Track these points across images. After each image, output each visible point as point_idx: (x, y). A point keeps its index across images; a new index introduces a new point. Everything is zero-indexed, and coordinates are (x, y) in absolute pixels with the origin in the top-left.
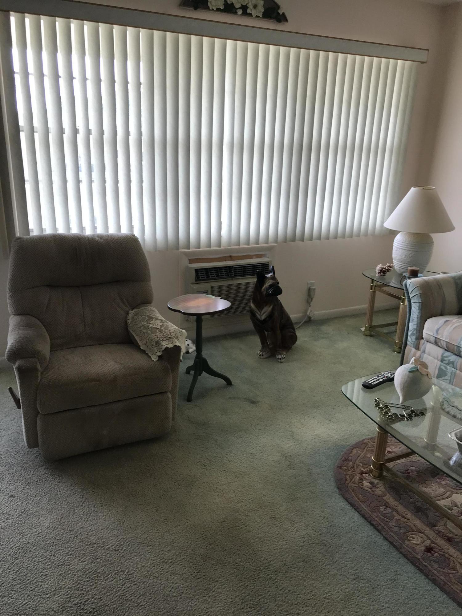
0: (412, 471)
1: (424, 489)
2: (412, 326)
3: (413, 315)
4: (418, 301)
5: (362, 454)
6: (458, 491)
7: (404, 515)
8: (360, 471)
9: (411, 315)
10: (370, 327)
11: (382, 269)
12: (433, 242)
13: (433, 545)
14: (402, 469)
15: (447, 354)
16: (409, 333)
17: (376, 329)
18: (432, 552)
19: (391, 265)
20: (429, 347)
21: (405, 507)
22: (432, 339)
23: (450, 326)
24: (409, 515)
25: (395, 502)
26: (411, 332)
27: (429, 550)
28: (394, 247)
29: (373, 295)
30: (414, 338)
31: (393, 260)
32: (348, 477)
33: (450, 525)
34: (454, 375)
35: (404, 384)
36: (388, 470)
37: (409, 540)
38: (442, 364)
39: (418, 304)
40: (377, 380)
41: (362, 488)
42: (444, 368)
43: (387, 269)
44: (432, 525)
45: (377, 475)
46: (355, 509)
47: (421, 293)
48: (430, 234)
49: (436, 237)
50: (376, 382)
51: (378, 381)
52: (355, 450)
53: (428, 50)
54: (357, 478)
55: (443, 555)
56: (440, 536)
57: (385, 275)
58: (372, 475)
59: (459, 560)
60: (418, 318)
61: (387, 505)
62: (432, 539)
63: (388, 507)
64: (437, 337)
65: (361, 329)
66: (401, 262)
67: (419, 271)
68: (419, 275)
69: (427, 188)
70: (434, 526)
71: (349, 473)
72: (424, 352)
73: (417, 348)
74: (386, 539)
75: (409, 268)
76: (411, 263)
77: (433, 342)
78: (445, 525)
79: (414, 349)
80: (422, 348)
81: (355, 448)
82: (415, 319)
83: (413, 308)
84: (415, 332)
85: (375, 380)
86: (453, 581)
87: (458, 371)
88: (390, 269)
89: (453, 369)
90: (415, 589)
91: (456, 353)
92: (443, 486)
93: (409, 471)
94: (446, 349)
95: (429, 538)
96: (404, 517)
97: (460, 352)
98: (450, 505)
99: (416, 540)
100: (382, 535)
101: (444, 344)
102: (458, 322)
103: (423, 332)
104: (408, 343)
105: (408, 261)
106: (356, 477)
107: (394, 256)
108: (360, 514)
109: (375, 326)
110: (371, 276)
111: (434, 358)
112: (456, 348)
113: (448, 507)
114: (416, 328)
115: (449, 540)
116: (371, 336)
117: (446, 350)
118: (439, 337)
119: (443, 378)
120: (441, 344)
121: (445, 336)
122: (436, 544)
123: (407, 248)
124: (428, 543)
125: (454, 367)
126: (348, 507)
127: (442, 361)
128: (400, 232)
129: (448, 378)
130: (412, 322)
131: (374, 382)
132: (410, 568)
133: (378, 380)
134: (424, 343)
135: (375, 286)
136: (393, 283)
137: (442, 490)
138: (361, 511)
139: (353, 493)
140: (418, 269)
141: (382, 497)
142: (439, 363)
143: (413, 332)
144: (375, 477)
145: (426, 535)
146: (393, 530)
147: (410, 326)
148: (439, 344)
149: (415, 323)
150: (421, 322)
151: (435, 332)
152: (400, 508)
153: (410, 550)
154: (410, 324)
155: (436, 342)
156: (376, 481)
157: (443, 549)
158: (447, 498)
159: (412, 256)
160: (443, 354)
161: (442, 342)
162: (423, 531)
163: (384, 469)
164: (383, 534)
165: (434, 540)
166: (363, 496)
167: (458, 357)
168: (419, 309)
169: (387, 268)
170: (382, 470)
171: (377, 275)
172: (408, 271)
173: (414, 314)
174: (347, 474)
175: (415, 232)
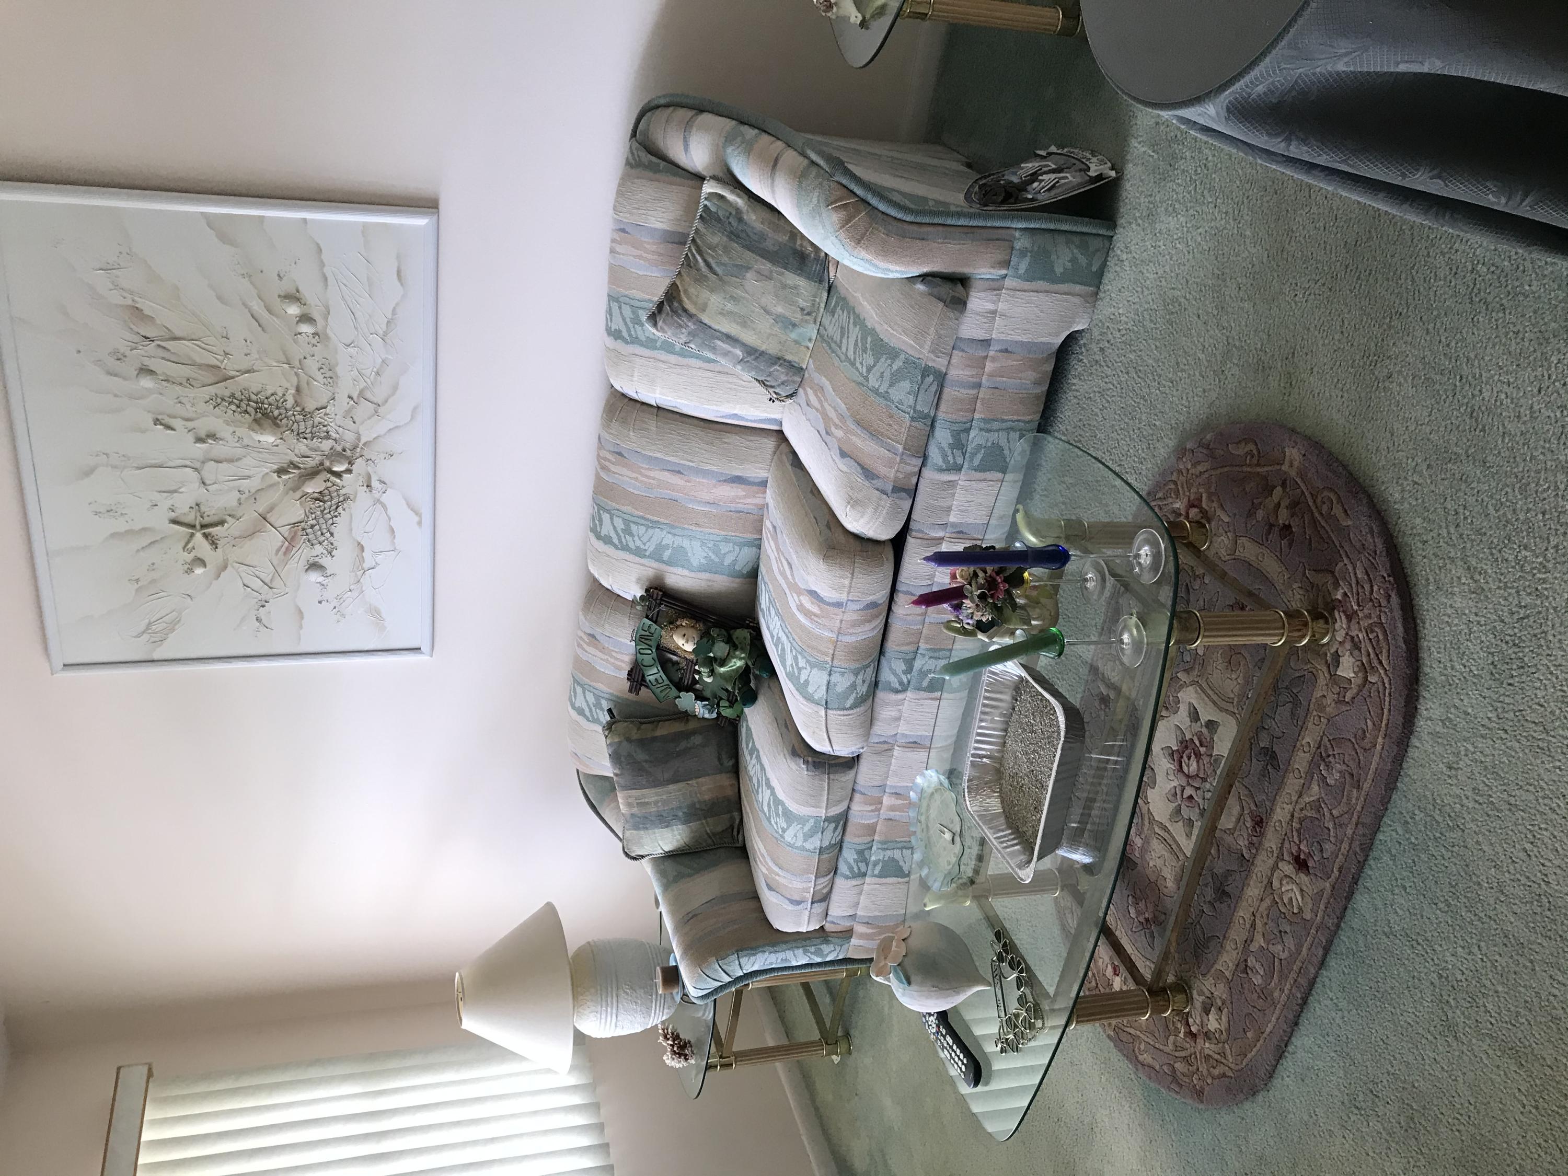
0: (1139, 913)
1: (1170, 884)
2: (798, 958)
3: (771, 964)
4: (737, 962)
5: (1147, 1040)
6: (1145, 810)
7: (1248, 926)
8: (1187, 1039)
9: (773, 966)
10: (827, 1043)
11: (674, 1053)
12: (589, 943)
13: (1286, 857)
14: (1143, 938)
15: (843, 868)
16: (818, 960)
17: (828, 1026)
18: (1302, 857)
19: (661, 1031)
20: (839, 909)
21: (1229, 924)
22: (819, 908)
23: (777, 878)
24: (1243, 913)
25: (1228, 948)
26: (812, 956)
27: (1301, 864)
28: (616, 1034)
29: (745, 1056)
30: (826, 948)
31: (649, 1027)
32: (1216, 1072)
33: (1227, 822)
34: (886, 844)
35: (941, 989)
36: (1159, 973)
37: (1300, 909)
38: (869, 872)
39: (744, 960)
40: (953, 1050)
41: (1228, 1030)
42: (878, 868)
43: (674, 1041)
44: (1245, 864)
45: (1180, 997)
46: (1286, 1046)
47: (714, 959)
48: (570, 955)
49: (574, 941)
50: (958, 1052)
51: (955, 1047)
52: (1140, 1058)
53: (119, 1069)
54: (1209, 1047)
55: (1298, 831)
56: (1260, 843)
57: (689, 1042)
58: (1185, 1008)
59: (1294, 799)
60: (776, 952)
61: (1243, 967)
62: (1274, 859)
63: (1246, 966)
64: (810, 901)
65: (836, 1062)
66: (649, 1008)
67: (665, 965)
68: (672, 963)
69: (460, 990)
70: (1243, 856)
71: (1203, 1068)
72: (853, 917)
73: (847, 934)
74: (1322, 964)
75: (660, 992)
76: (650, 990)
77: (824, 905)
78: (1231, 832)
79: (852, 940)
80: (846, 924)
81: (1136, 1058)
82: (781, 955)
83: (756, 968)
84: (813, 949)
85: (953, 1054)
86: (1343, 808)
87: (876, 838)
88: (673, 1034)
89: (874, 848)
90: (1405, 888)
91: (836, 851)
92: (1146, 841)
93: (1141, 919)
94: (832, 874)
95: (1275, 867)
96: (1253, 925)
97: (831, 846)
98: (1181, 823)
99: (1293, 895)
100: (1317, 972)
101: (824, 881)
102: (766, 862)
103: (807, 932)
104: (840, 957)
105: (645, 993)
106: (1207, 1052)
107: (639, 1029)
108: (1293, 1030)
109: (821, 1032)
110: (697, 1075)
111: (860, 893)
112: (825, 856)
113: (1187, 829)
114: (801, 950)
115: (1259, 823)
116: (847, 1035)
117: (835, 873)
118: (809, 896)
119: (901, 863)
120: (824, 887)
121: (805, 885)
122: (1281, 848)
123: (612, 1004)
124: (1287, 868)
125: (871, 848)
126: (1288, 1063)
127: (864, 875)
128: (575, 1027)
129: (897, 854)
130: (790, 961)
131: (959, 1059)
132: (1361, 901)
133: (951, 1047)
134: (833, 923)
135: (721, 1057)
136: (704, 1014)
137: (1155, 844)
138: (1285, 1031)
139: (1249, 1056)
140: (658, 969)
141: (1229, 982)
142: (868, 880)
143: (811, 953)
144: (1189, 1000)
145: (1272, 875)
146: (1293, 948)
147: (800, 963)
148: (825, 891)
149: (789, 954)
150: (786, 942)
151: (800, 907)
152: (1237, 934)
153: (1322, 907)
154: (794, 964)
155: (823, 898)
156: (1198, 1000)
157: (1286, 834)
158: (1167, 831)
159: (632, 988)
160: (847, 878)
161: (818, 887)
162: (1265, 881)
163: (1161, 985)
164: (1314, 972)
165: (1275, 855)
166: (1246, 1029)
167: (845, 845)
168: (754, 955)
169: (670, 1042)
170: (1164, 990)
171: (692, 1061)
172: (668, 992)
173: (767, 962)
174: (1209, 1073)
175: (570, 993)
